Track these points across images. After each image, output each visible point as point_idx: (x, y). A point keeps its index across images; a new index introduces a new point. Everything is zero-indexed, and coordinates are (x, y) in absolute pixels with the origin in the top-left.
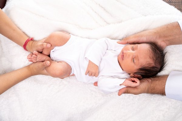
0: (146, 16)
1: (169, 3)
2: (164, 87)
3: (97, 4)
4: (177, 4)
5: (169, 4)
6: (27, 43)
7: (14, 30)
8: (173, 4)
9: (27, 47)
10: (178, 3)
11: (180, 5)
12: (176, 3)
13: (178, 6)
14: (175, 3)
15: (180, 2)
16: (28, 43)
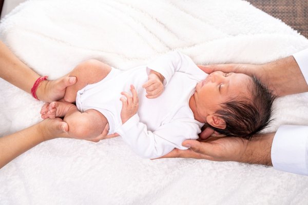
0: (234, 35)
1: (273, 14)
2: (268, 151)
3: (152, 18)
4: (285, 16)
5: (273, 16)
6: (38, 85)
7: (15, 64)
8: (278, 15)
9: (38, 91)
10: (287, 13)
11: (291, 16)
12: (284, 13)
13: (288, 19)
14: (282, 13)
15: (291, 11)
16: (40, 85)
